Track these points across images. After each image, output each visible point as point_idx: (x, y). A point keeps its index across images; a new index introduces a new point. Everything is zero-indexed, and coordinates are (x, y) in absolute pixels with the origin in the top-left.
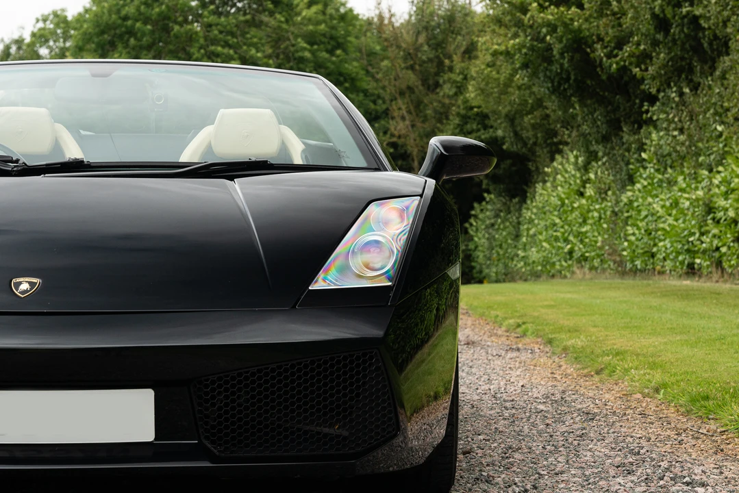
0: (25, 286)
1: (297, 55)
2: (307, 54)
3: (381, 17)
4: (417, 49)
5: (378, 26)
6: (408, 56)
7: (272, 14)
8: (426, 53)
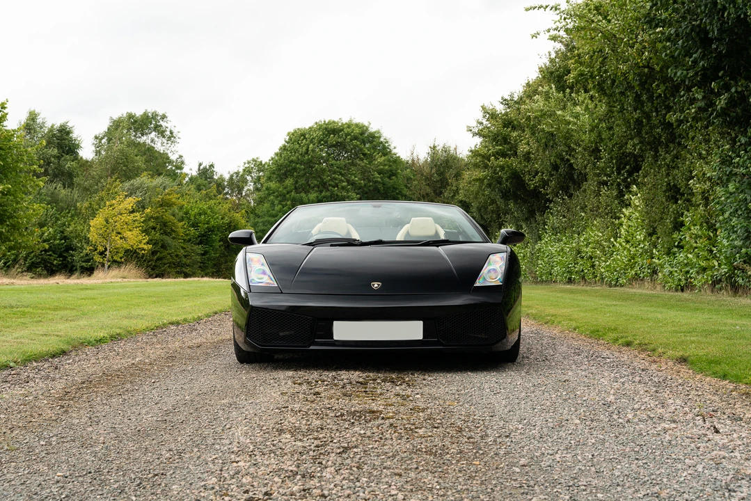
0: (376, 285)
1: (374, 180)
2: (379, 180)
3: (413, 160)
4: (432, 176)
5: (412, 165)
6: (427, 179)
7: (362, 160)
8: (436, 177)
